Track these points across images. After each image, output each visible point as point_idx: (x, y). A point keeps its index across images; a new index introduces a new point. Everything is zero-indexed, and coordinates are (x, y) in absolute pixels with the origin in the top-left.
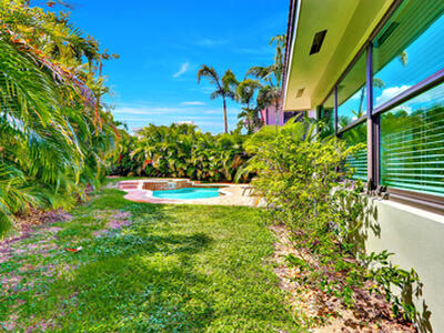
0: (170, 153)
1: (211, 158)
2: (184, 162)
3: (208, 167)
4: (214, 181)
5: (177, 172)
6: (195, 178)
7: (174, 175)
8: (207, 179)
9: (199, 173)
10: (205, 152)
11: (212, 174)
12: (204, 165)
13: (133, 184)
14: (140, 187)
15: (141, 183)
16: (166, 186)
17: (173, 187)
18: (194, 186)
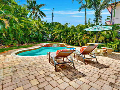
2: (66, 37)
4: (76, 45)
5: (64, 41)
6: (69, 44)
13: (43, 44)
14: (43, 45)
15: (45, 44)
16: (52, 46)
17: (55, 46)
18: (66, 47)
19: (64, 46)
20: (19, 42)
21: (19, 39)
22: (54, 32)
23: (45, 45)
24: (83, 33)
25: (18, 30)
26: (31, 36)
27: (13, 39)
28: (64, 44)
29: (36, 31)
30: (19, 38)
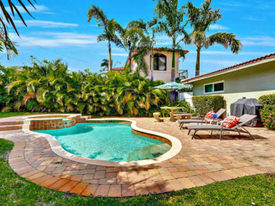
0: (58, 88)
1: (103, 94)
2: (74, 97)
3: (99, 102)
5: (66, 107)
7: (62, 110)
9: (90, 108)
10: (95, 88)
12: (96, 100)
14: (24, 128)
16: (60, 124)
17: (68, 125)
18: (88, 122)
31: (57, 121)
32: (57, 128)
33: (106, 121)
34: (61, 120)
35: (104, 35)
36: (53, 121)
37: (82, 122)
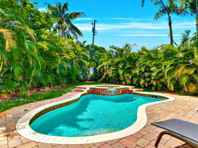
0: (120, 66)
1: (152, 69)
2: (130, 73)
3: (150, 76)
4: (156, 90)
5: (126, 80)
6: (139, 86)
7: (124, 83)
8: (149, 88)
9: (142, 82)
10: (148, 63)
11: (154, 83)
12: (147, 74)
13: (83, 88)
14: (85, 91)
15: (88, 87)
16: (106, 92)
17: (112, 93)
18: (135, 94)
19: (131, 92)
20: (32, 84)
21: (33, 77)
22: (102, 63)
23: (88, 91)
24: (176, 61)
25: (33, 57)
26: (58, 71)
27: (20, 78)
28: (130, 88)
29: (69, 59)
30: (33, 75)
31: (104, 89)
32: (104, 94)
33: (149, 96)
34: (106, 89)
35: (161, 11)
36: (102, 89)
37: (130, 93)
